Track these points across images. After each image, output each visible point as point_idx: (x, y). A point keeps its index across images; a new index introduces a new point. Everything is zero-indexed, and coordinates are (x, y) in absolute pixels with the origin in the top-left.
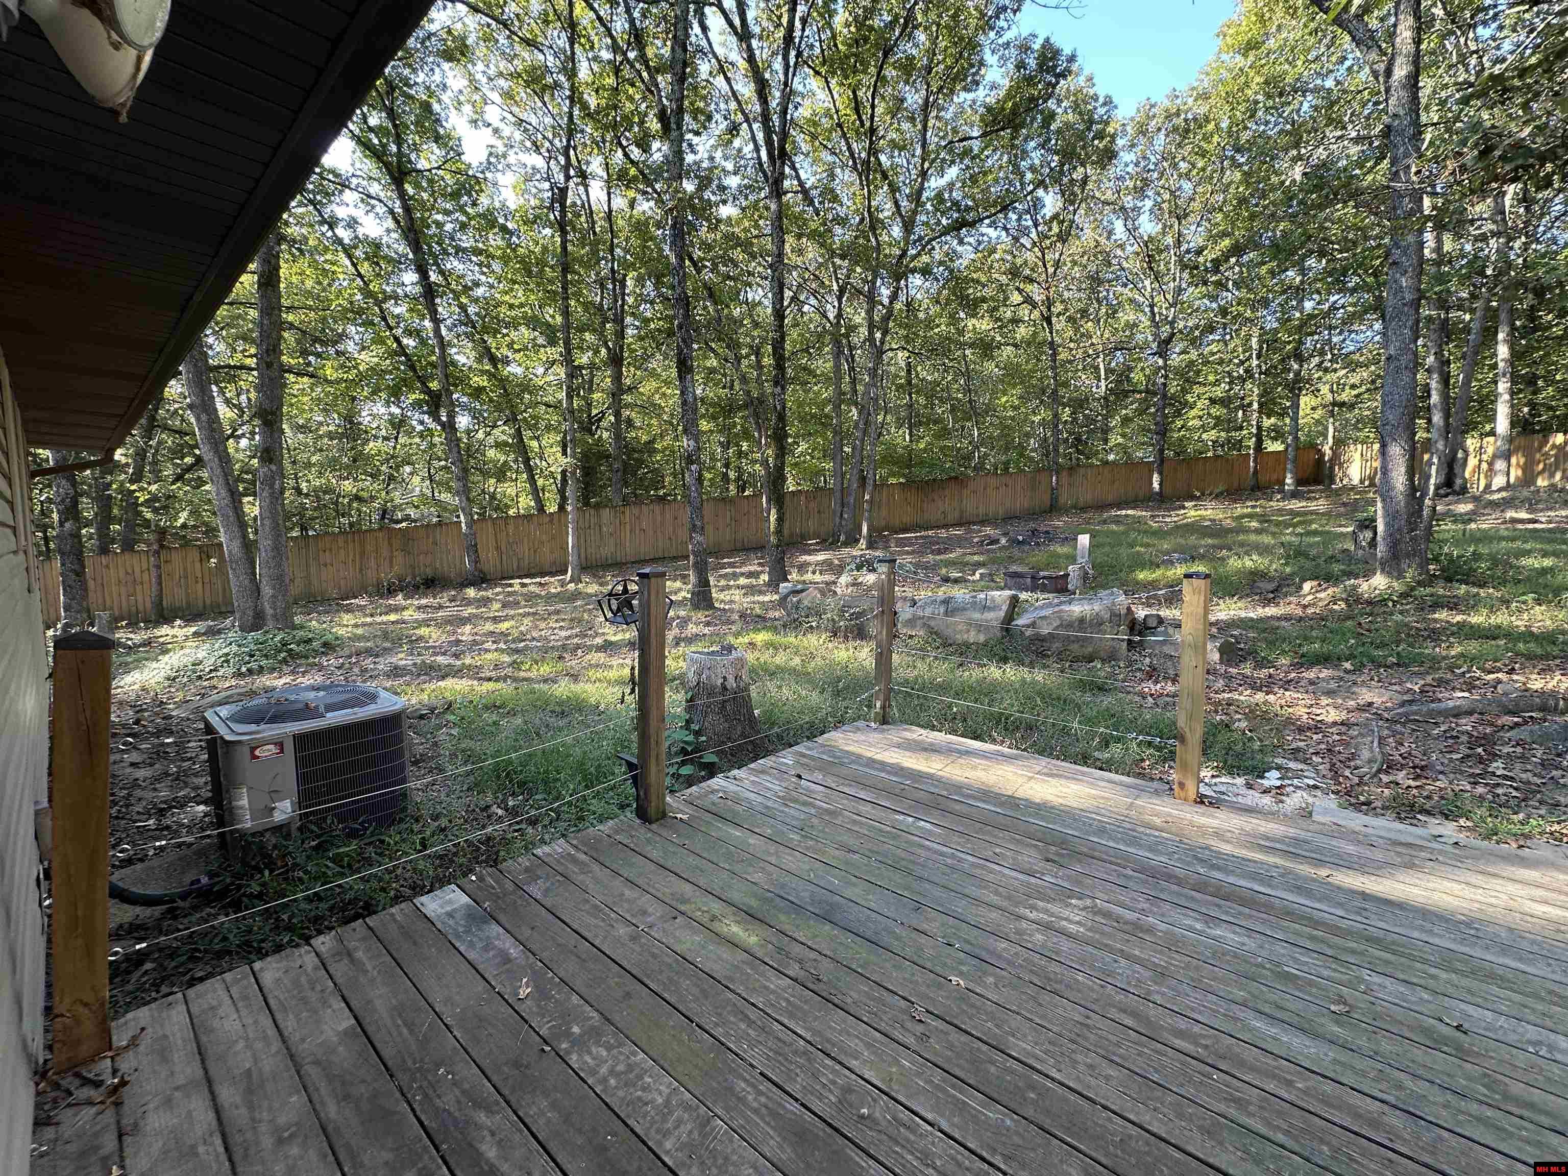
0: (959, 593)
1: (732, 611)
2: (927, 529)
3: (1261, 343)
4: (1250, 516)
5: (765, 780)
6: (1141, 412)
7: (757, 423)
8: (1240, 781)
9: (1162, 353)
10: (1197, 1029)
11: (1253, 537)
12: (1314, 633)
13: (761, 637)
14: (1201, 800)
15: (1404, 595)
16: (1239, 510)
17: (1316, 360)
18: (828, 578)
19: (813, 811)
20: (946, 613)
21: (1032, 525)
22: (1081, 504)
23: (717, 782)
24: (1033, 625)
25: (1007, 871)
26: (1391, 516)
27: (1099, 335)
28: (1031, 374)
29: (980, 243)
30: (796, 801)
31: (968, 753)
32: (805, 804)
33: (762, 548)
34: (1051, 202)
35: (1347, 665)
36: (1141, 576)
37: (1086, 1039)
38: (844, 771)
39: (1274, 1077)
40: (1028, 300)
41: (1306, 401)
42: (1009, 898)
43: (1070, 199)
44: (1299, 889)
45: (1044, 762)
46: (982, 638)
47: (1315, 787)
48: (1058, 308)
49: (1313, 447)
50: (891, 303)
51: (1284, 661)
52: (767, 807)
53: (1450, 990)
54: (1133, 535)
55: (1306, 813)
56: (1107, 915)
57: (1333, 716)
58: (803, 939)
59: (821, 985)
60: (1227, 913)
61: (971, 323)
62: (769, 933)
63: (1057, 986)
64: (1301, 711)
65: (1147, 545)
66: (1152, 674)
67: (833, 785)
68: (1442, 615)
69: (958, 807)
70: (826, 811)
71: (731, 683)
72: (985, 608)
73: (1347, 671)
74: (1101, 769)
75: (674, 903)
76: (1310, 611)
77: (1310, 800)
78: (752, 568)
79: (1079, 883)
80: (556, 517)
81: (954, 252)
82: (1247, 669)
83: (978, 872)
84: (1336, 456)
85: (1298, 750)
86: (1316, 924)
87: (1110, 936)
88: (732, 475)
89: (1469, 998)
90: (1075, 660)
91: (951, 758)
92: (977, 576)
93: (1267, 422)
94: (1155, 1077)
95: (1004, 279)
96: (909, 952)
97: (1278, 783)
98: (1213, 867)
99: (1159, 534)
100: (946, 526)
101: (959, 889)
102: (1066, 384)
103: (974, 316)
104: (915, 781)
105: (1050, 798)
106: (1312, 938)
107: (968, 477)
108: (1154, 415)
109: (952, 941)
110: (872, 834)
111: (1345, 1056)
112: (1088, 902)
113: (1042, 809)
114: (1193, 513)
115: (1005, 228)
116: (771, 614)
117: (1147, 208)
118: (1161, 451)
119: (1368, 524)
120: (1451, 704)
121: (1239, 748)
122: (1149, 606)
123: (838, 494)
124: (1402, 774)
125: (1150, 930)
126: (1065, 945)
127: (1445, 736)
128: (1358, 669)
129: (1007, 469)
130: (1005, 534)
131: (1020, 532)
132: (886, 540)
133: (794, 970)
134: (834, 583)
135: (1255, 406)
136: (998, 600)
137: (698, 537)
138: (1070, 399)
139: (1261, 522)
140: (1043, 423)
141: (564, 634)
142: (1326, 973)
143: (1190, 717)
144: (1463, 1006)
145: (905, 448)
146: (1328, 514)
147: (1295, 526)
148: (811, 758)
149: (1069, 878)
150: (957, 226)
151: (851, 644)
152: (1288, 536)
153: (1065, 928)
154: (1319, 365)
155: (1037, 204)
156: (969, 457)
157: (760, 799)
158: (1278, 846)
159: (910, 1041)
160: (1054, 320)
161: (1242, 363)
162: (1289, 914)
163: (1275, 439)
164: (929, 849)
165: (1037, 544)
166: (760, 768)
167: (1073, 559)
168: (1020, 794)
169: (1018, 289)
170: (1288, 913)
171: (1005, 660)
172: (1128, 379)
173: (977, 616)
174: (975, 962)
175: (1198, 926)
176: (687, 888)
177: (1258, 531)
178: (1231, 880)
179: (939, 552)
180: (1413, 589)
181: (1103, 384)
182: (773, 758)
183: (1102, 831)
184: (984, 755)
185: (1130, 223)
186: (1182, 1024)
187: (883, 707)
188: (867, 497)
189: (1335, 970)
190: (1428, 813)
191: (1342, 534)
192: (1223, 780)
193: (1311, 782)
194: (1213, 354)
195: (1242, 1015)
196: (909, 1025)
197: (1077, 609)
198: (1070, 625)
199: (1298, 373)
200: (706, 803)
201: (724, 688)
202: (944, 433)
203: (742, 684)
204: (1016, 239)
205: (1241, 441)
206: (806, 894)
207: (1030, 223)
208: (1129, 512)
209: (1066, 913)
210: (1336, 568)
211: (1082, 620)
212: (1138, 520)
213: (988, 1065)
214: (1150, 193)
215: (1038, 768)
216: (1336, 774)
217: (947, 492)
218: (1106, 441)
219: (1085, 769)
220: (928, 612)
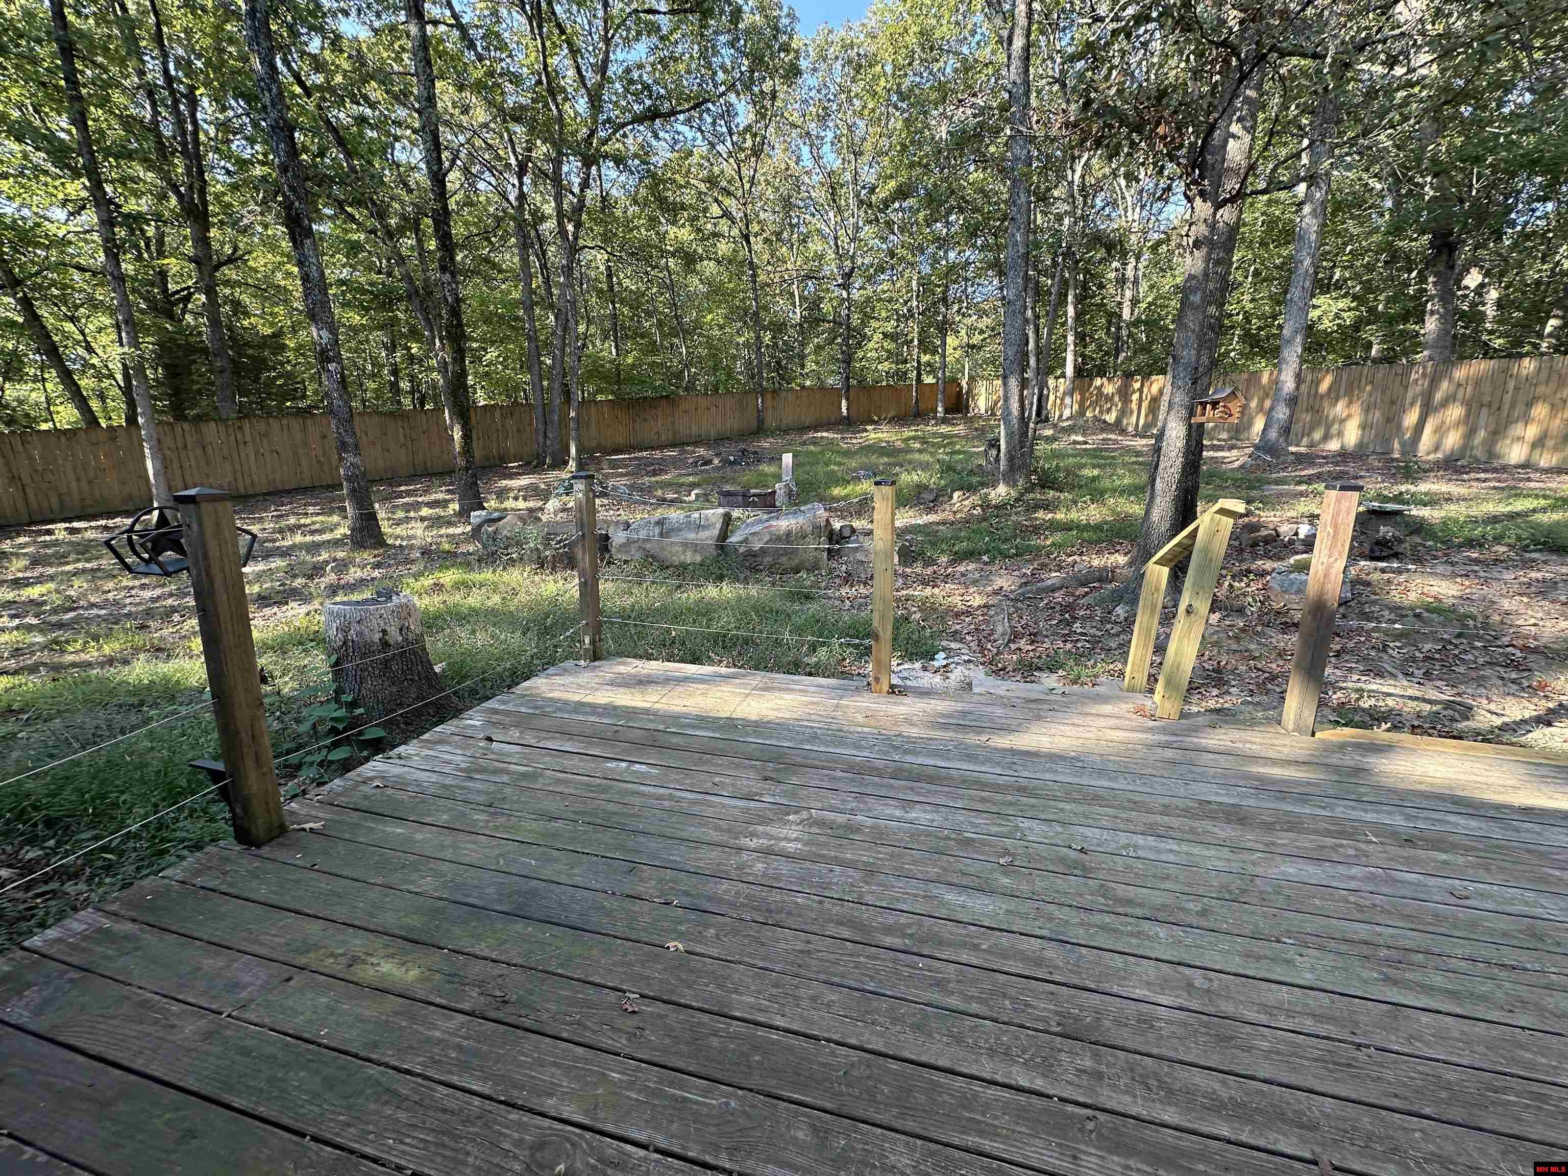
0: (675, 515)
1: (412, 547)
2: (641, 450)
3: (919, 284)
4: (914, 438)
5: (445, 753)
6: (831, 342)
7: (428, 321)
8: (918, 665)
9: (845, 286)
10: (903, 919)
11: (917, 456)
12: (963, 534)
13: (449, 577)
14: (893, 690)
15: (1017, 500)
16: (907, 433)
17: (956, 307)
18: (531, 504)
19: (505, 778)
20: (661, 534)
21: (742, 446)
22: (784, 427)
23: (376, 766)
24: (746, 540)
25: (727, 801)
26: (1009, 435)
27: (793, 264)
28: (733, 293)
29: (676, 142)
30: (482, 770)
31: (685, 680)
32: (496, 771)
33: (450, 472)
34: (745, 114)
35: (985, 558)
36: (837, 491)
37: (807, 967)
38: (546, 723)
39: (964, 945)
40: (726, 214)
41: (951, 341)
42: (729, 831)
43: (761, 115)
44: (971, 757)
45: (759, 678)
46: (698, 559)
47: (969, 661)
48: (755, 227)
49: (955, 381)
50: (582, 191)
51: (944, 559)
52: (444, 786)
53: (1074, 820)
54: (828, 455)
55: (968, 686)
56: (821, 823)
57: (977, 601)
58: (486, 953)
59: (509, 1009)
60: (919, 794)
61: (672, 231)
62: (435, 958)
63: (778, 917)
64: (957, 600)
65: (839, 464)
66: (848, 579)
67: (533, 742)
68: (1040, 514)
69: (675, 740)
70: (524, 775)
71: (395, 636)
72: (699, 527)
73: (986, 564)
74: (810, 674)
75: (289, 958)
76: (958, 516)
77: (967, 673)
78: (441, 496)
79: (794, 796)
80: (121, 434)
81: (650, 146)
82: (918, 568)
83: (696, 809)
84: (969, 391)
85: (956, 632)
86: (983, 785)
87: (825, 845)
88: (405, 385)
89: (1084, 821)
90: (785, 572)
91: (668, 688)
92: (693, 497)
93: (925, 358)
94: (871, 986)
95: (703, 187)
96: (620, 928)
97: (944, 662)
98: (906, 752)
99: (847, 454)
100: (661, 447)
101: (679, 834)
102: (766, 308)
103: (674, 223)
104: (630, 719)
105: (765, 712)
106: (983, 800)
107: (680, 397)
108: (840, 345)
109: (670, 898)
110: (578, 792)
111: (1012, 905)
112: (805, 814)
113: (759, 726)
114: (873, 436)
115: (700, 129)
116: (464, 548)
117: (828, 139)
118: (848, 378)
119: (994, 444)
120: (1050, 582)
121: (915, 637)
122: (843, 518)
123: (539, 411)
124: (1023, 641)
125: (857, 829)
126: (785, 867)
127: (1049, 607)
128: (991, 562)
129: (717, 390)
130: (718, 455)
131: (731, 451)
132: (598, 461)
133: (472, 999)
134: (541, 509)
135: (916, 342)
136: (713, 520)
137: (350, 458)
138: (771, 323)
139: (922, 443)
140: (747, 345)
141: (147, 594)
142: (994, 829)
143: (883, 617)
144: (1081, 829)
145: (612, 362)
146: (966, 437)
147: (945, 446)
148: (508, 713)
149: (785, 794)
150: (651, 115)
151: (559, 576)
152: (941, 454)
153: (784, 848)
154: (958, 312)
155: (729, 113)
156: (679, 375)
157: (434, 778)
158: (951, 721)
159: (621, 1043)
160: (752, 239)
161: (906, 302)
162: (966, 783)
163: (928, 373)
164: (643, 795)
165: (747, 464)
166: (436, 737)
167: (779, 478)
168: (738, 714)
169: (716, 200)
170: (964, 782)
171: (721, 578)
172: (819, 309)
173: (692, 536)
174: (693, 916)
175: (898, 813)
176: (314, 928)
177: (920, 451)
178: (920, 760)
179: (654, 474)
180: (1022, 495)
181: (798, 310)
182: (455, 722)
183: (814, 738)
184: (701, 680)
185: (815, 151)
186: (891, 919)
187: (593, 642)
188: (572, 414)
189: (1000, 825)
190: (1040, 669)
191: (978, 453)
192: (906, 666)
193: (966, 658)
194: (885, 292)
195: (936, 892)
196: (620, 1022)
197: (784, 524)
198: (779, 539)
199: (945, 316)
200: (355, 799)
201: (385, 644)
202: (653, 348)
203: (410, 636)
204: (712, 145)
205: (905, 373)
206: (491, 890)
207: (724, 129)
208: (825, 434)
209: (784, 832)
210: (975, 480)
211: (789, 534)
212: (831, 442)
213: (712, 1038)
214: (831, 124)
215: (754, 683)
216: (982, 649)
217: (659, 412)
218: (803, 366)
219: (797, 678)
220: (642, 535)
